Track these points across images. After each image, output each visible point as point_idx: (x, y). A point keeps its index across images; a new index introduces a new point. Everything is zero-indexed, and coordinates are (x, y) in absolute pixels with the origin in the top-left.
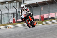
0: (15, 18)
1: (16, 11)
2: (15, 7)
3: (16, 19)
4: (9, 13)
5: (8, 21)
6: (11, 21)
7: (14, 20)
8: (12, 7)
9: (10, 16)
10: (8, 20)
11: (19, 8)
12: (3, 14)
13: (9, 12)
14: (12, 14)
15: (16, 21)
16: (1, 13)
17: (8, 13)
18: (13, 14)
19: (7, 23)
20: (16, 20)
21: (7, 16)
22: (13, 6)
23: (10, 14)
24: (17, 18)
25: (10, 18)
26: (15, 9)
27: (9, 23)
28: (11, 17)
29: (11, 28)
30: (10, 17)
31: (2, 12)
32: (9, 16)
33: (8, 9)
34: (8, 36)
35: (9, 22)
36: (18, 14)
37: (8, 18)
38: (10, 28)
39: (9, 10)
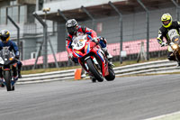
11: (25, 24)
36: (24, 41)
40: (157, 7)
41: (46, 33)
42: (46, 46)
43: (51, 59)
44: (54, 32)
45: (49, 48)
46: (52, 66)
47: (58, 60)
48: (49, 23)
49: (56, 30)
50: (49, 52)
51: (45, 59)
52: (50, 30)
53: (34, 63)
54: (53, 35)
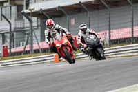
0: (7, 44)
7: (5, 49)
15: (9, 51)
18: (3, 34)
22: (2, 15)
36: (15, 33)
40: (116, 6)
41: (32, 27)
42: (32, 37)
43: (35, 47)
44: (38, 26)
45: (34, 38)
46: (37, 52)
47: (41, 47)
48: (34, 19)
49: (39, 24)
50: (34, 41)
51: (32, 47)
52: (35, 24)
53: (23, 50)
54: (37, 28)
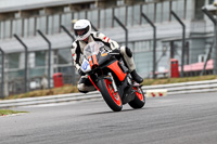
0: (178, 58)
1: (181, 31)
2: (178, 15)
3: (183, 61)
4: (155, 40)
5: (151, 69)
6: (163, 69)
7: (174, 66)
8: (168, 15)
9: (157, 49)
10: (151, 64)
12: (133, 42)
13: (155, 35)
14: (168, 44)
15: (180, 69)
16: (127, 38)
17: (152, 37)
18: (172, 42)
19: (148, 78)
20: (182, 66)
21: (148, 48)
22: (172, 13)
23: (159, 43)
24: (186, 58)
25: (158, 58)
26: (180, 26)
27: (155, 76)
28: (164, 54)
29: (161, 95)
30: (159, 54)
31: (130, 35)
32: (154, 51)
33: (152, 25)
34: (152, 126)
35: (154, 71)
37: (152, 59)
38: (157, 95)
39: (155, 28)
